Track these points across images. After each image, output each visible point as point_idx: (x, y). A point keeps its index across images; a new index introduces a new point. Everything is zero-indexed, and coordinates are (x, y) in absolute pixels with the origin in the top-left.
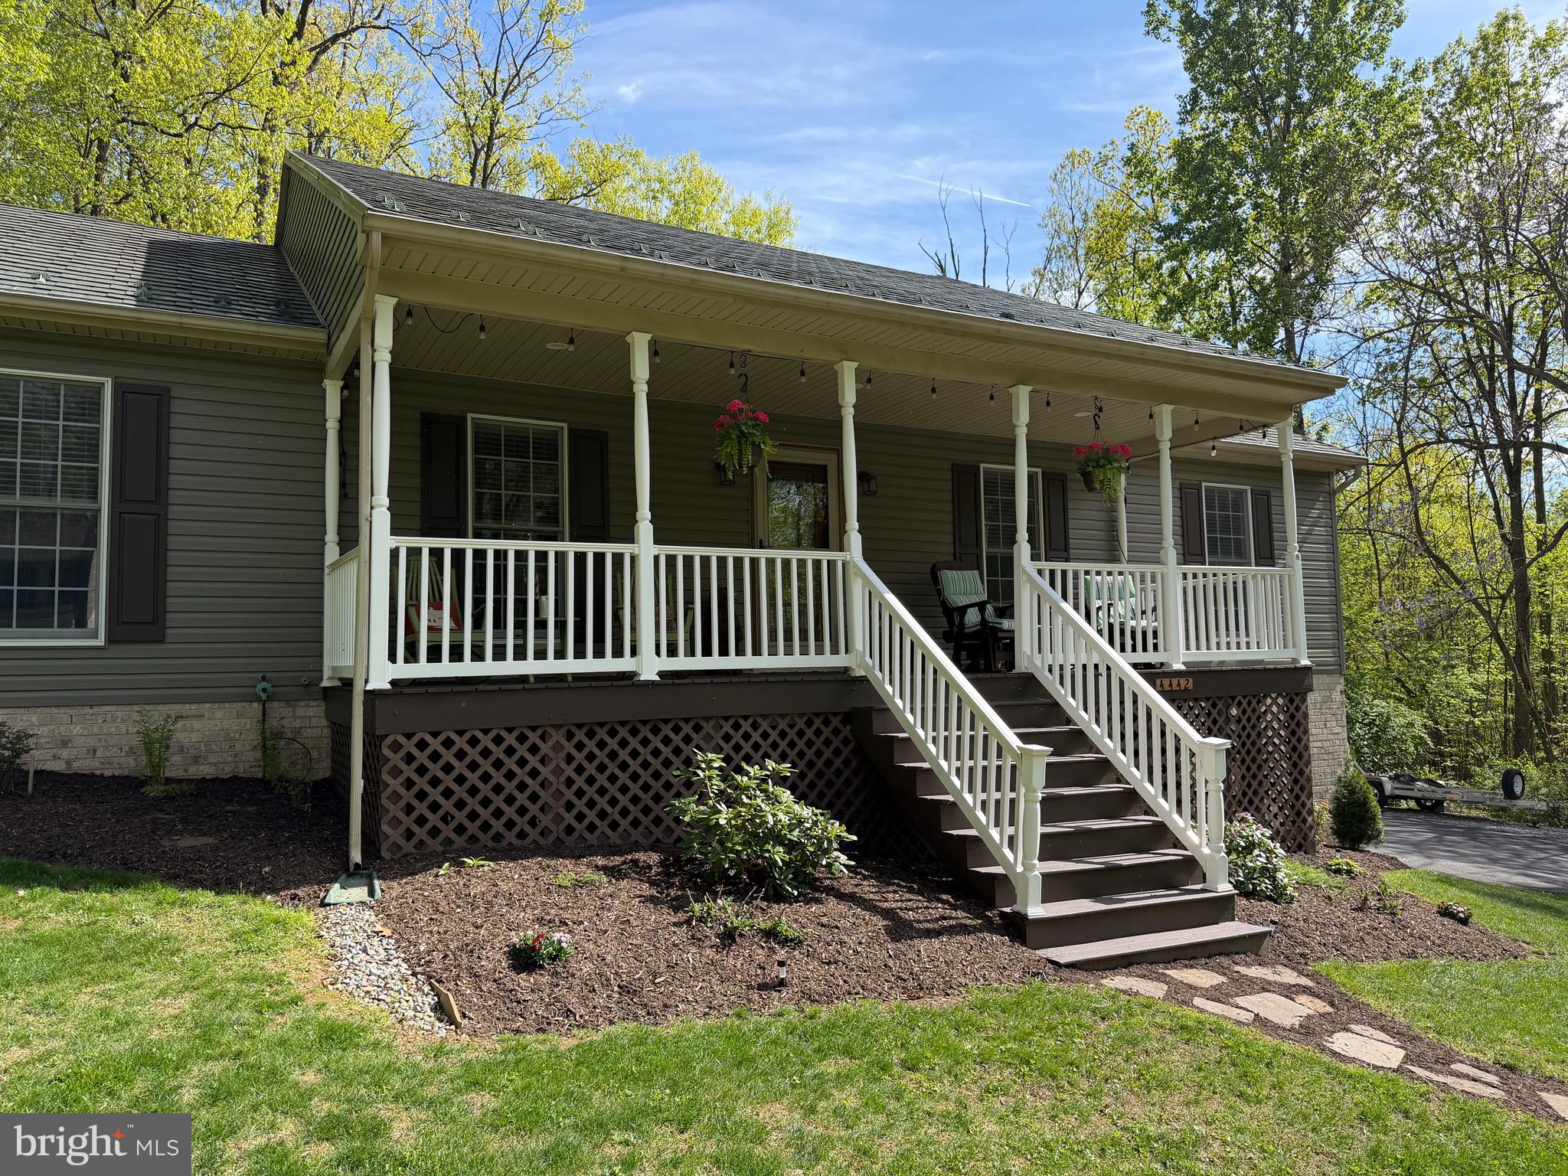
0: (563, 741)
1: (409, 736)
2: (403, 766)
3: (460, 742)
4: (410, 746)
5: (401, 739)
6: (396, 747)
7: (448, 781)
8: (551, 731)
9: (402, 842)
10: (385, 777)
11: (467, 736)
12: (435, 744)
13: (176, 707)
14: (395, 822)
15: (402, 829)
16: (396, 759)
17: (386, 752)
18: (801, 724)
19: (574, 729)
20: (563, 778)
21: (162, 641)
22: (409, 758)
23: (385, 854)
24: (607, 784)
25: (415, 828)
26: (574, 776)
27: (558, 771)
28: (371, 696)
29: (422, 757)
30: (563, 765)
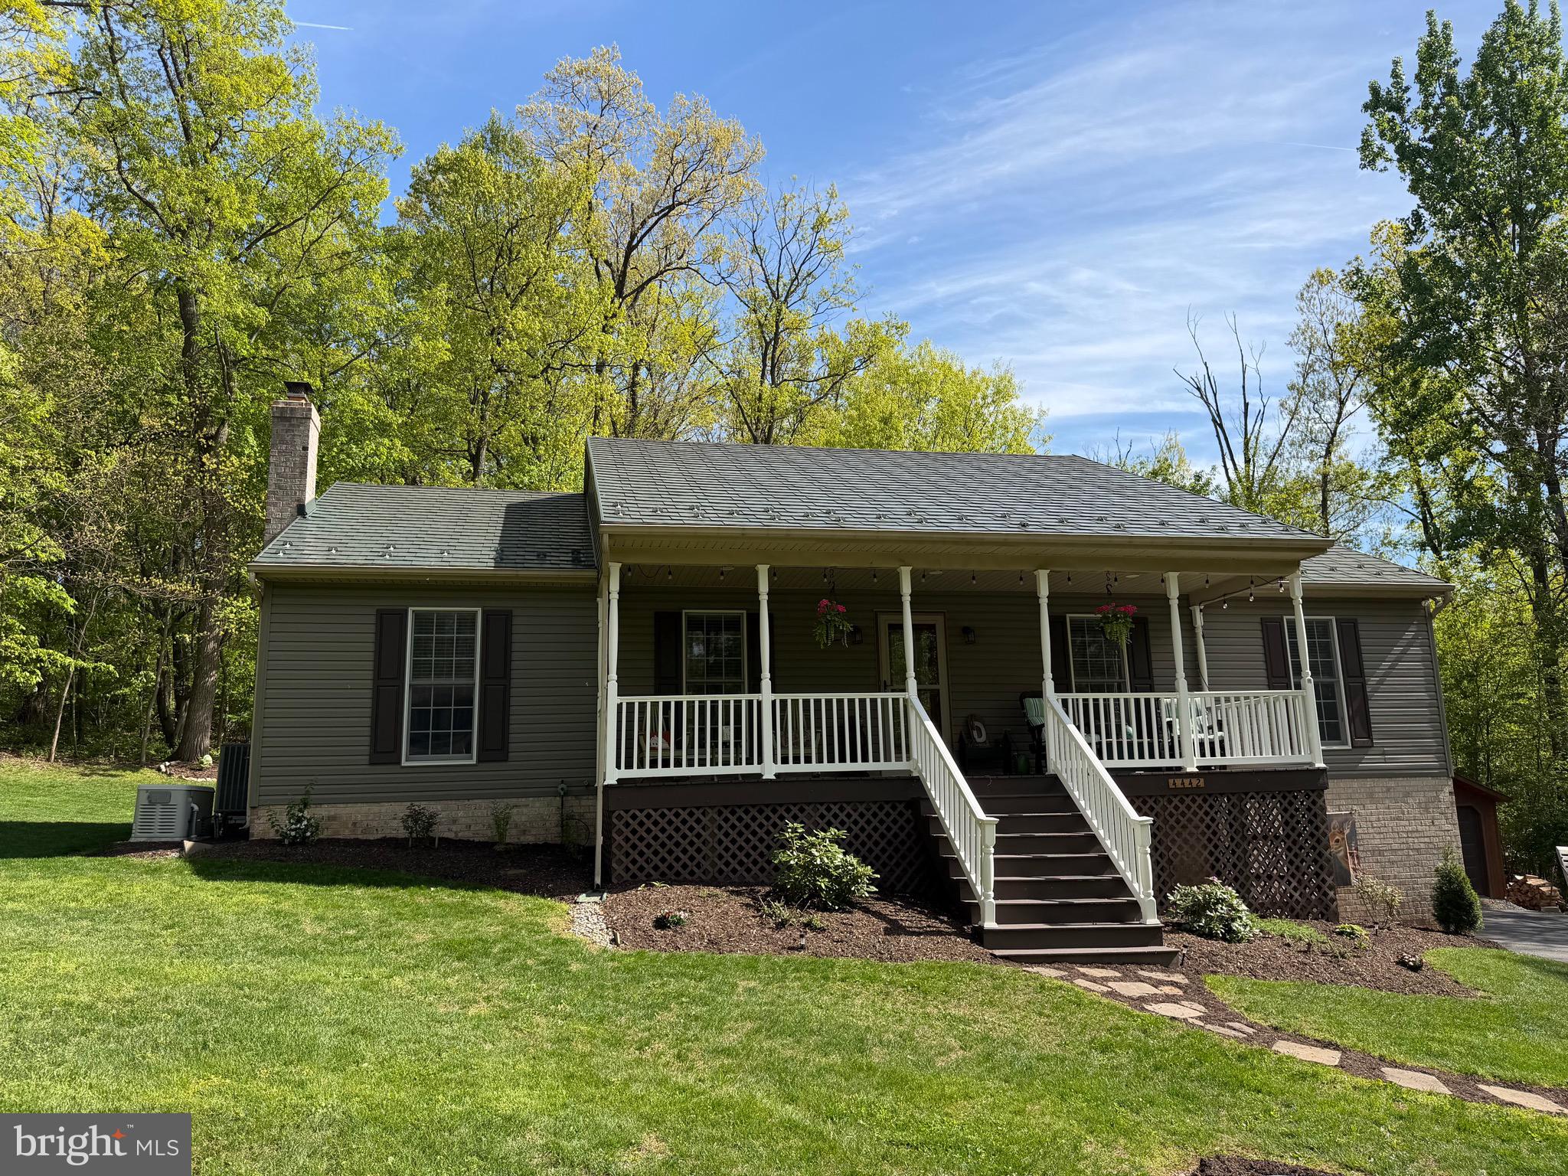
0: (716, 816)
1: (627, 812)
2: (623, 829)
3: (655, 816)
4: (627, 817)
5: (622, 813)
6: (620, 818)
7: (649, 839)
8: (709, 810)
9: (623, 874)
10: (614, 835)
11: (659, 812)
12: (641, 816)
13: (514, 800)
14: (620, 862)
15: (623, 866)
16: (620, 825)
17: (615, 820)
18: (875, 808)
19: (722, 809)
20: (716, 839)
21: (506, 761)
22: (627, 825)
23: (614, 881)
24: (744, 844)
25: (630, 866)
26: (723, 838)
27: (713, 835)
28: (607, 788)
29: (634, 824)
30: (716, 831)
